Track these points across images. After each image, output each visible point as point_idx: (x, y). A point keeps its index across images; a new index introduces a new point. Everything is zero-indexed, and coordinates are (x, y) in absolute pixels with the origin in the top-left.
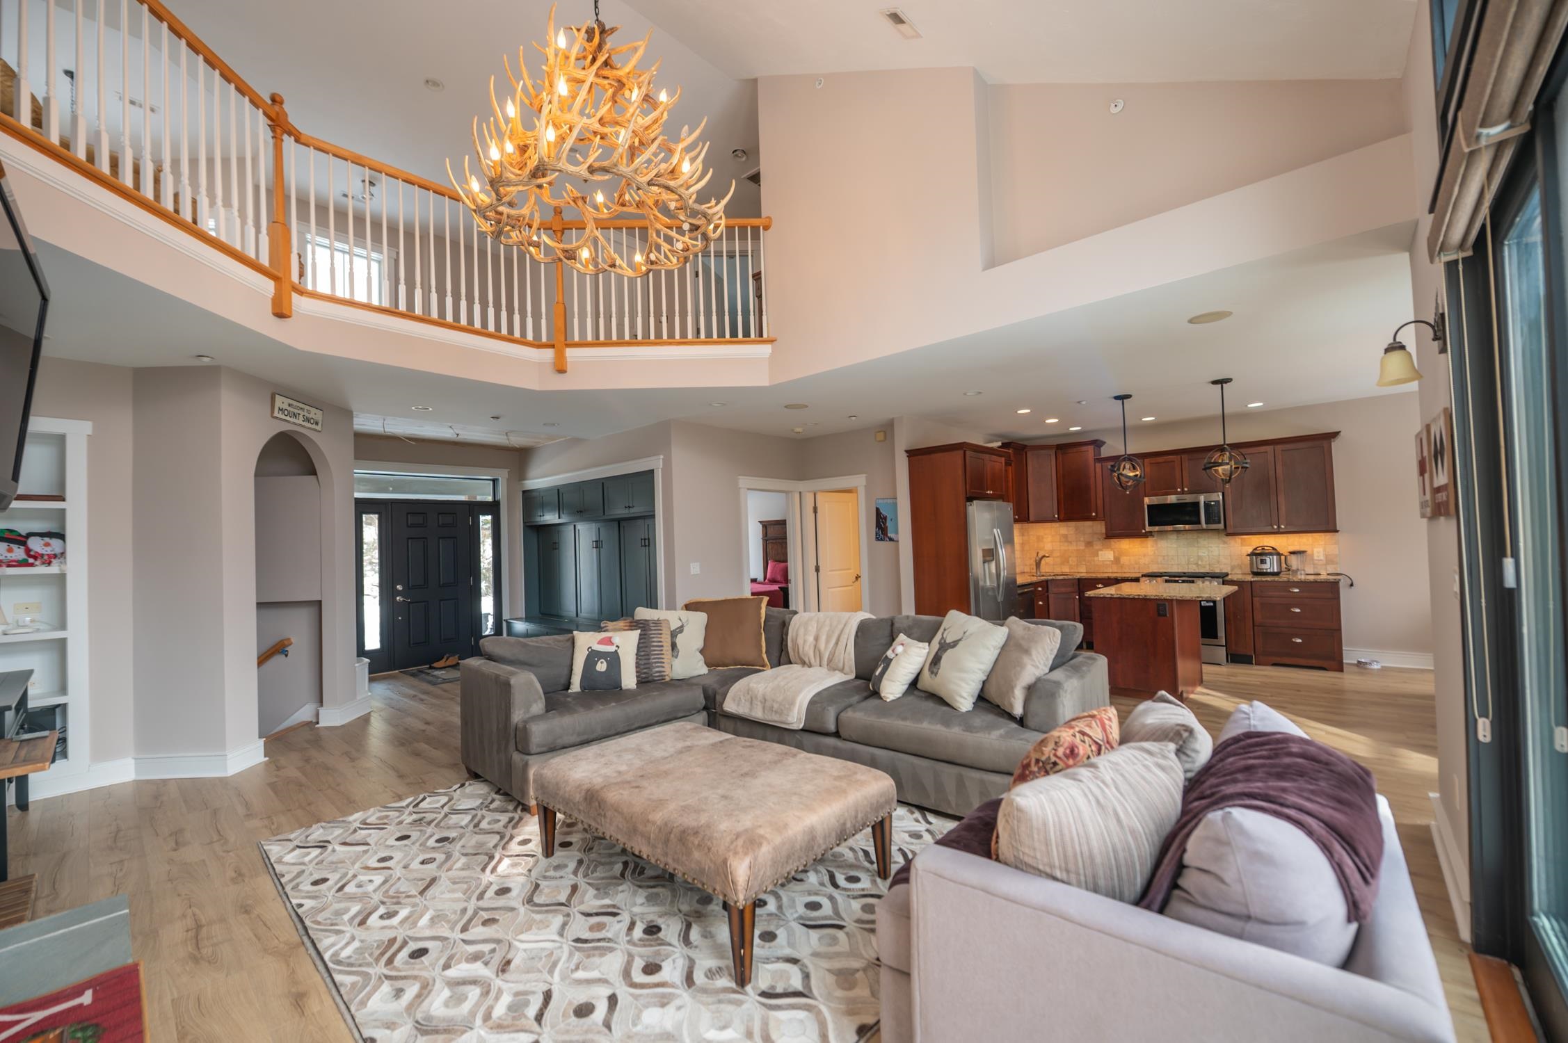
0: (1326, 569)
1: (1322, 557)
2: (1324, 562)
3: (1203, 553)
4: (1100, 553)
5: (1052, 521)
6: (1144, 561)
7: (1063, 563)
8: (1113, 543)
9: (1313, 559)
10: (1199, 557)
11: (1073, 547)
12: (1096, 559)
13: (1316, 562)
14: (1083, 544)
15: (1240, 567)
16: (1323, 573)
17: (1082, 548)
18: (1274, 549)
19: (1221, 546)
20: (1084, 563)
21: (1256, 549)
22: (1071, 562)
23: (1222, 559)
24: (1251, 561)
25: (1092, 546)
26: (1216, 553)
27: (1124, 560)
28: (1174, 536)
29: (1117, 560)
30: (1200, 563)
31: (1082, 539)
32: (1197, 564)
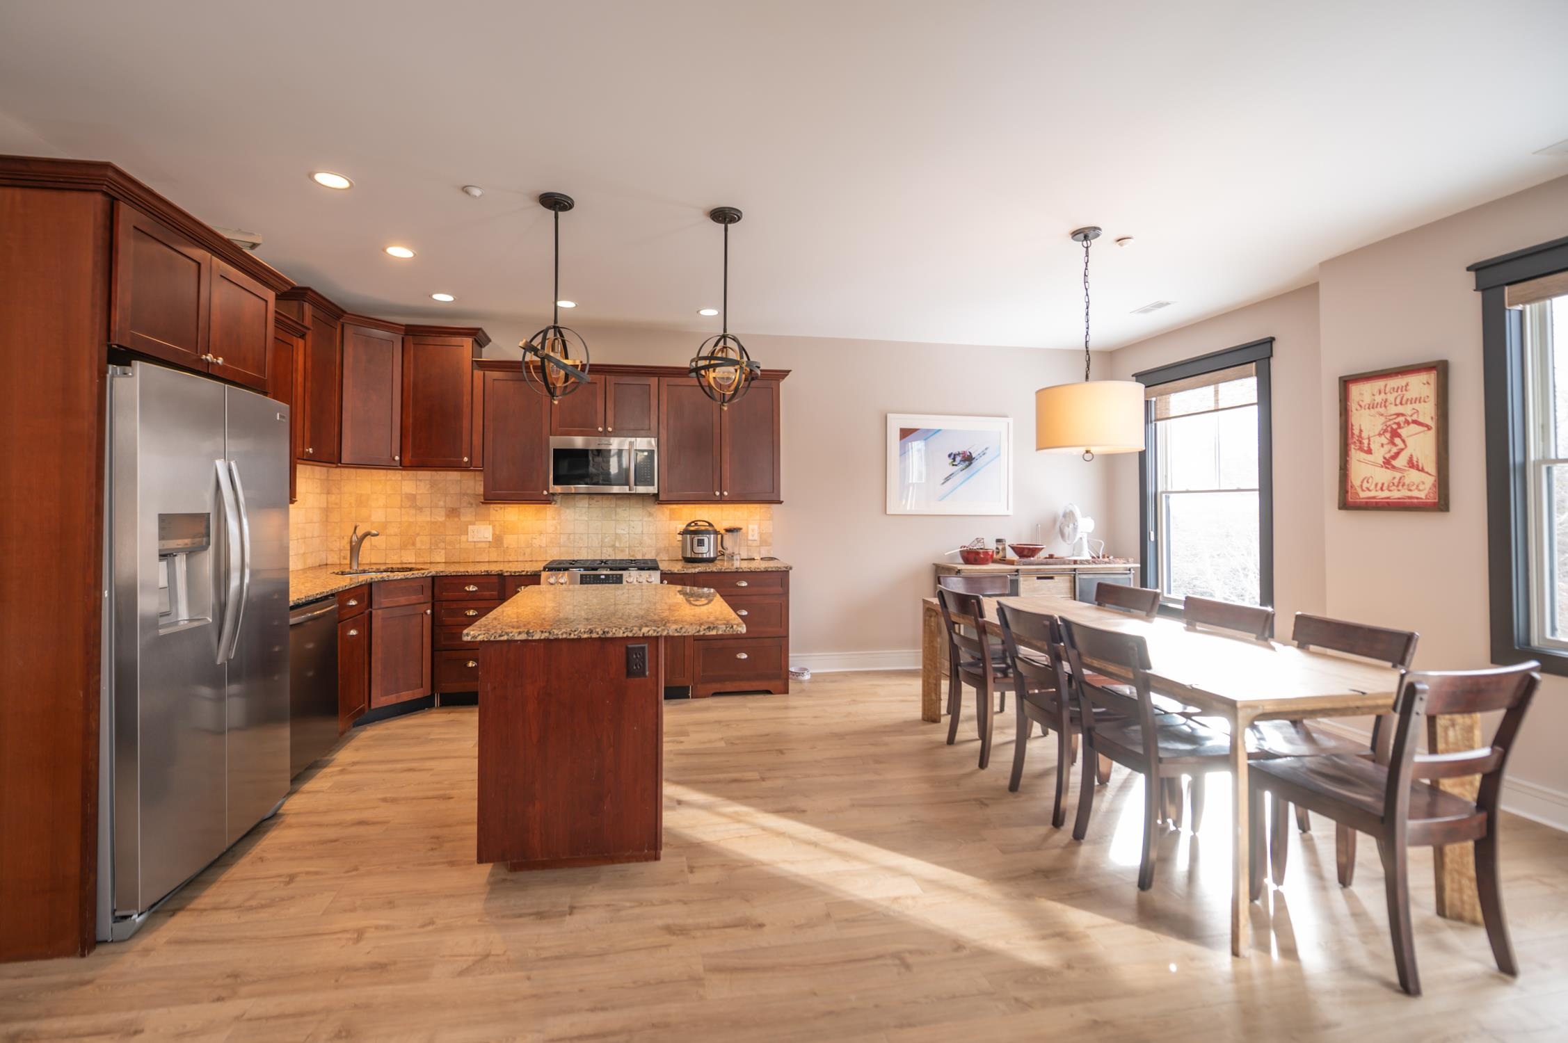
0: (759, 553)
1: (756, 537)
2: (758, 543)
3: (622, 529)
4: (470, 527)
5: (388, 466)
6: (542, 541)
7: (403, 547)
8: (492, 512)
9: (748, 540)
10: (617, 536)
11: (424, 518)
12: (463, 538)
13: (750, 542)
14: (443, 512)
15: (667, 550)
16: (757, 557)
17: (442, 519)
18: (710, 525)
19: (646, 519)
20: (442, 545)
21: (689, 525)
22: (418, 545)
23: (645, 538)
24: (684, 542)
25: (459, 516)
26: (639, 530)
27: (509, 540)
28: (583, 503)
29: (498, 540)
30: (617, 545)
31: (442, 503)
32: (613, 546)
